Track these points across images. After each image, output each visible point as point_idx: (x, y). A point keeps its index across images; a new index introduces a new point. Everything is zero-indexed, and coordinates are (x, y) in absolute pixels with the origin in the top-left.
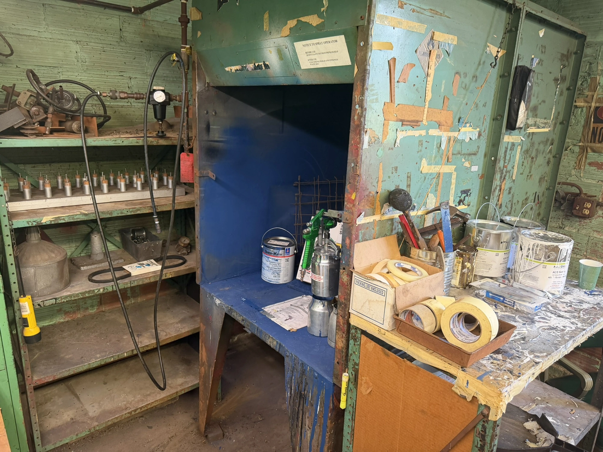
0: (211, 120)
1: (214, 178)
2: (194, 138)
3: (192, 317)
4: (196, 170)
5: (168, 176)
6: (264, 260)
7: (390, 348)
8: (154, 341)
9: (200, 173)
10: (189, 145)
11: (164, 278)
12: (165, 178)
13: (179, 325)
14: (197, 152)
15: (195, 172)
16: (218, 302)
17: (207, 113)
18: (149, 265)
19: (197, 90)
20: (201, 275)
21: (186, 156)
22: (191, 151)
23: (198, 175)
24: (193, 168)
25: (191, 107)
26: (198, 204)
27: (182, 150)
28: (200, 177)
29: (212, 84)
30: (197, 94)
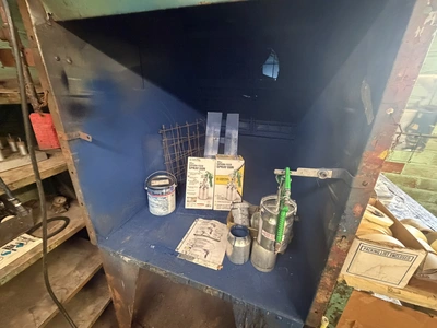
0: (67, 70)
1: (90, 140)
2: (46, 93)
3: (88, 258)
4: (61, 134)
5: (16, 141)
6: (151, 199)
7: (416, 308)
8: (55, 308)
9: (69, 136)
10: (40, 103)
11: (48, 251)
12: (12, 144)
13: (78, 273)
14: (57, 111)
15: (59, 135)
16: (127, 259)
17: (59, 60)
18: (21, 245)
19: (33, 22)
20: (97, 237)
21: (40, 118)
22: (46, 110)
23: (65, 138)
24: (54, 131)
25: (27, 50)
26: (75, 171)
27: (31, 110)
28: (69, 141)
29: (56, 18)
30: (34, 29)
